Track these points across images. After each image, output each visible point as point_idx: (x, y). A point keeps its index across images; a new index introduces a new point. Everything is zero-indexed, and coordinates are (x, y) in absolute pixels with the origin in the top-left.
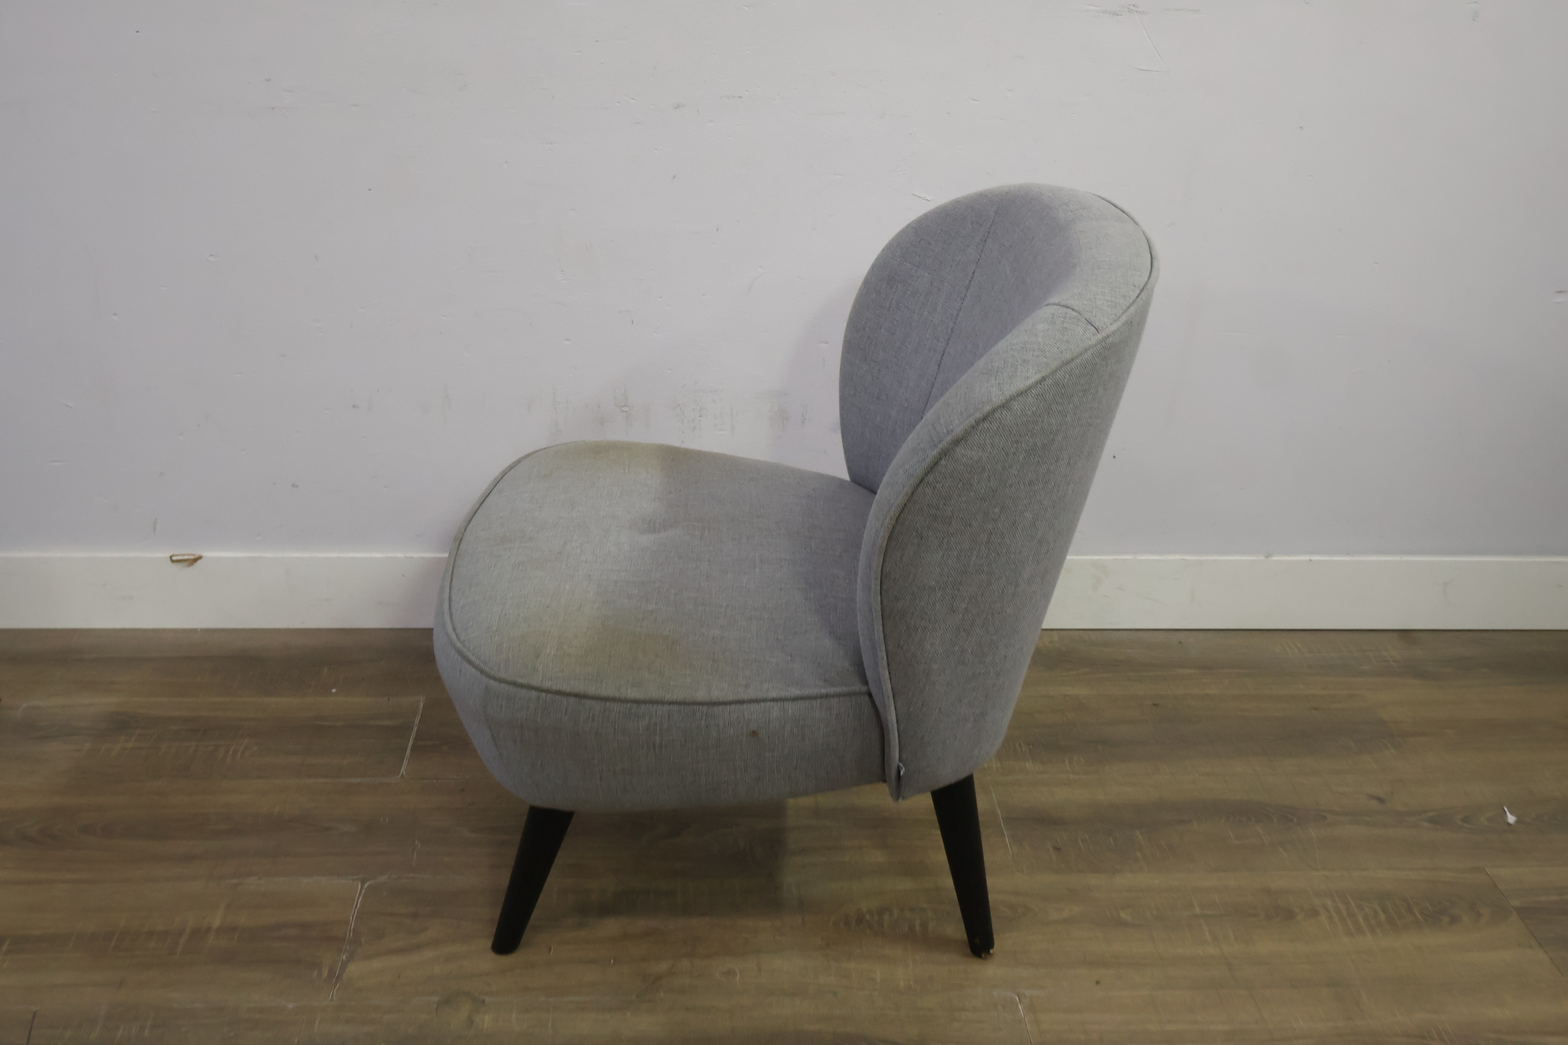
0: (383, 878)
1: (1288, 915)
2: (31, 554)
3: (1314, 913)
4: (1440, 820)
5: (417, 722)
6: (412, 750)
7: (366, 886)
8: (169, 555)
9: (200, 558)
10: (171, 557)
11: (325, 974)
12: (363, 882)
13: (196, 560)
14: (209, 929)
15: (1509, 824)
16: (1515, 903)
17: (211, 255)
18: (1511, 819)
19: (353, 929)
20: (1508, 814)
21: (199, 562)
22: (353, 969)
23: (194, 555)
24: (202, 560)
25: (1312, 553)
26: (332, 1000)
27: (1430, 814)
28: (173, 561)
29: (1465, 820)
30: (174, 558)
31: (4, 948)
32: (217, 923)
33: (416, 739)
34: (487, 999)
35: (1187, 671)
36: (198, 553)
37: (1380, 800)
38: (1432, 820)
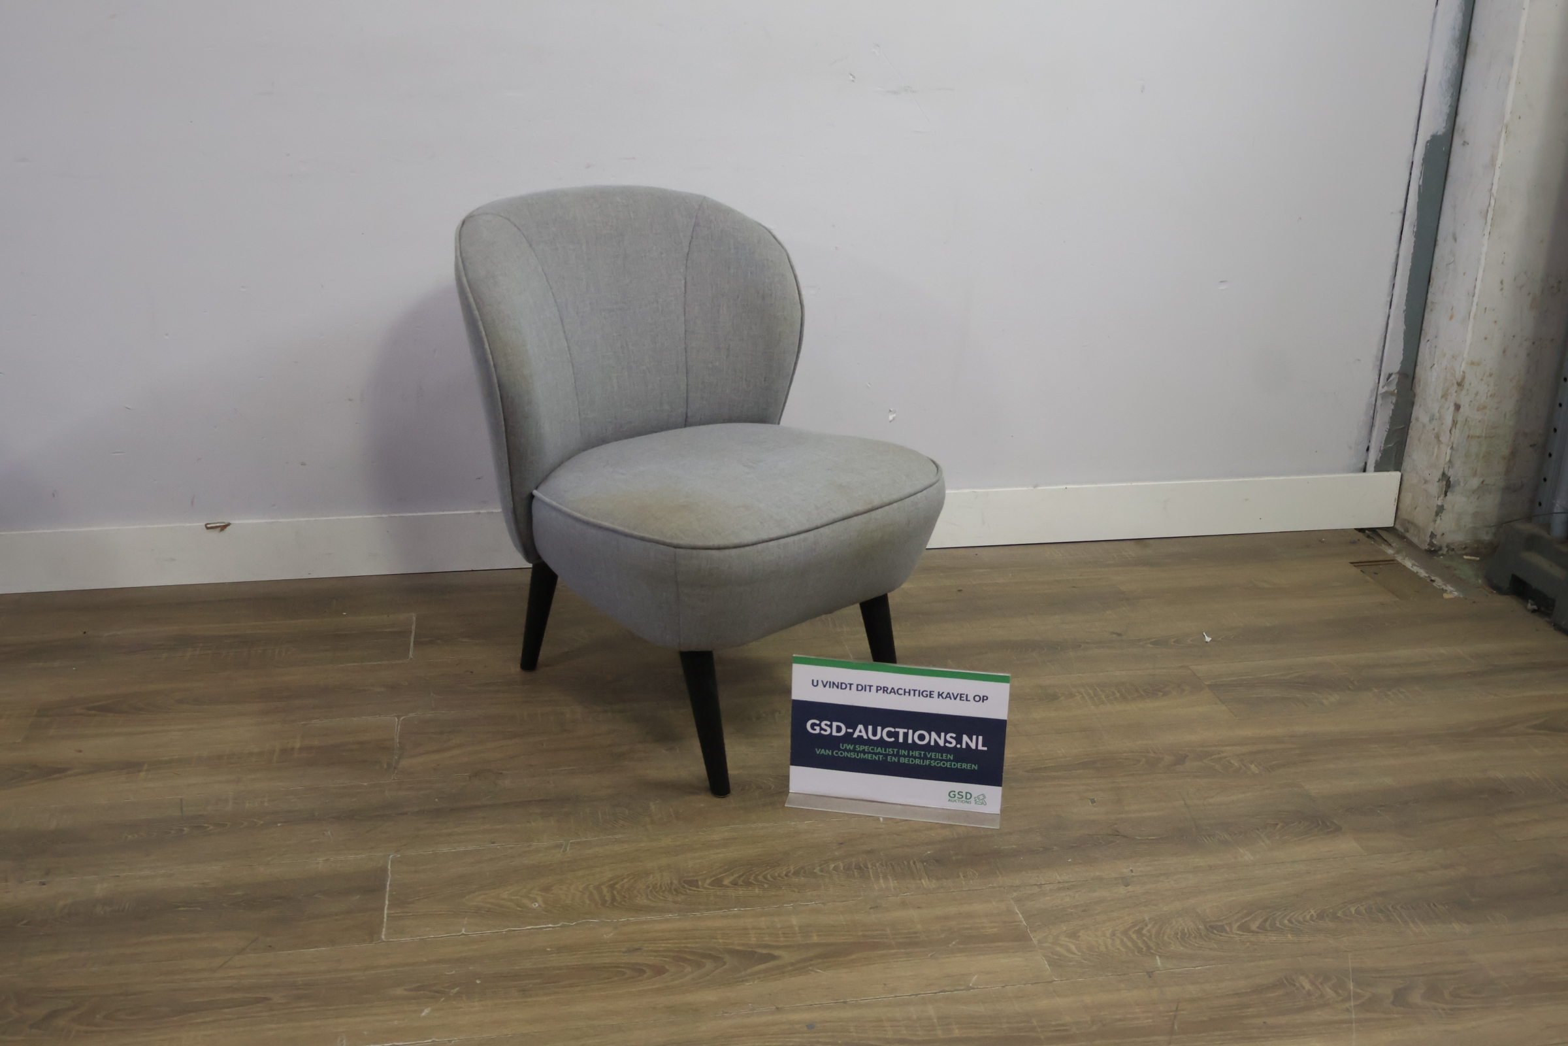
0: (411, 715)
1: (1054, 698)
2: (95, 529)
3: (1072, 695)
4: (1158, 643)
5: (414, 627)
6: (414, 644)
7: (402, 718)
8: (204, 524)
9: (229, 525)
10: (206, 525)
11: (385, 766)
12: (399, 717)
13: (223, 527)
14: (293, 749)
15: (1207, 642)
16: (1208, 683)
17: (243, 287)
18: (1208, 639)
19: (399, 742)
20: (1206, 637)
21: (228, 528)
22: (405, 763)
23: (224, 523)
24: (231, 526)
25: (1067, 484)
26: (394, 779)
27: (1153, 640)
28: (208, 528)
29: (1174, 642)
30: (208, 526)
31: (146, 767)
32: (298, 745)
33: (415, 638)
34: (504, 772)
35: (981, 571)
36: (227, 521)
37: (1119, 635)
38: (1152, 643)
